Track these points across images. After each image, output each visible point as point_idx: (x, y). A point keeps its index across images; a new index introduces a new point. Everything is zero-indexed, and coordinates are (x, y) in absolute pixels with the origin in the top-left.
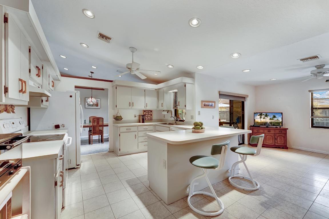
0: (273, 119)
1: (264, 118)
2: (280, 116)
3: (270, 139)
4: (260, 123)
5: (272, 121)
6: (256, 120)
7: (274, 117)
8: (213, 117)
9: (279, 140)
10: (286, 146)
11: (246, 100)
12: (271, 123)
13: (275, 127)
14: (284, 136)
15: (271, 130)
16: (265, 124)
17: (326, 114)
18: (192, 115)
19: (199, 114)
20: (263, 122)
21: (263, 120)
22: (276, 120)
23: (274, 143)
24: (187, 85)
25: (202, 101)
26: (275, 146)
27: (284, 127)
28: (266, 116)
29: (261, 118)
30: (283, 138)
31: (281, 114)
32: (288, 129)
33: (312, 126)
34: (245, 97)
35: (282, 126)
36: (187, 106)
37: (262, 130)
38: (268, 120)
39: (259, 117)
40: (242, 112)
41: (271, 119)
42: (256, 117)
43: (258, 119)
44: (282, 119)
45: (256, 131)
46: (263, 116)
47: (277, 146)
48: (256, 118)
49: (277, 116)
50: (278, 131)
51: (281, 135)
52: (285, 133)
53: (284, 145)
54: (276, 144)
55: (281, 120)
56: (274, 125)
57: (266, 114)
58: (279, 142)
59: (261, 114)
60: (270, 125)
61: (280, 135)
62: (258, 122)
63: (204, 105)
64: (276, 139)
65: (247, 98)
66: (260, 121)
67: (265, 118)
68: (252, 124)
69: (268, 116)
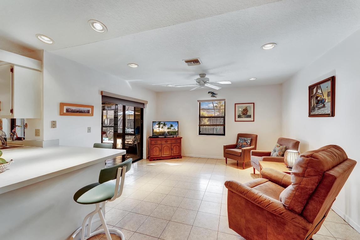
0: (170, 128)
1: (162, 128)
2: (176, 125)
3: (167, 150)
4: (158, 133)
5: (169, 130)
6: (154, 129)
7: (172, 126)
8: (89, 130)
9: (175, 150)
10: (181, 155)
11: (145, 107)
12: (168, 132)
13: (172, 136)
14: (179, 145)
15: (168, 141)
16: (163, 134)
17: (210, 122)
18: (37, 128)
19: (54, 124)
20: (161, 132)
21: (161, 130)
22: (173, 129)
23: (170, 154)
24: (16, 69)
25: (62, 105)
26: (172, 157)
27: (180, 136)
28: (164, 125)
29: (159, 127)
30: (178, 147)
31: (177, 123)
32: (182, 138)
33: (200, 134)
34: (144, 104)
35: (178, 135)
36: (15, 111)
37: (160, 141)
38: (165, 130)
39: (158, 126)
40: (141, 121)
41: (168, 128)
42: (155, 126)
43: (157, 129)
44: (178, 128)
45: (154, 143)
46: (161, 125)
47: (174, 156)
48: (155, 128)
49: (174, 125)
50: (174, 140)
51: (177, 144)
52: (180, 142)
53: (178, 155)
54: (172, 155)
55: (177, 130)
56: (171, 135)
57: (164, 123)
58: (175, 152)
59: (159, 123)
60: (168, 135)
61: (175, 144)
62: (156, 132)
63: (67, 111)
64: (172, 149)
65: (146, 104)
66: (158, 131)
67: (164, 127)
68: (151, 135)
69: (166, 125)
